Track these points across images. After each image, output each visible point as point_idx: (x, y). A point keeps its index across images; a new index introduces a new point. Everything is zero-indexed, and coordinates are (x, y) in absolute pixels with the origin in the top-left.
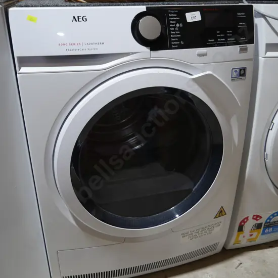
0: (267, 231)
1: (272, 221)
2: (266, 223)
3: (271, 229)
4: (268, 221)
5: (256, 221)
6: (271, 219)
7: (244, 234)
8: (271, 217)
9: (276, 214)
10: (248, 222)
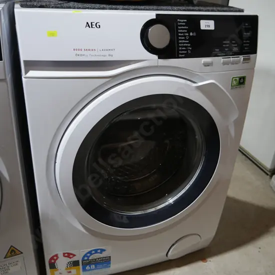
0: (88, 267)
1: (90, 258)
2: (83, 260)
3: (93, 266)
4: (86, 258)
5: (69, 259)
6: (88, 257)
7: (60, 271)
8: (89, 255)
9: (93, 252)
10: (58, 259)
